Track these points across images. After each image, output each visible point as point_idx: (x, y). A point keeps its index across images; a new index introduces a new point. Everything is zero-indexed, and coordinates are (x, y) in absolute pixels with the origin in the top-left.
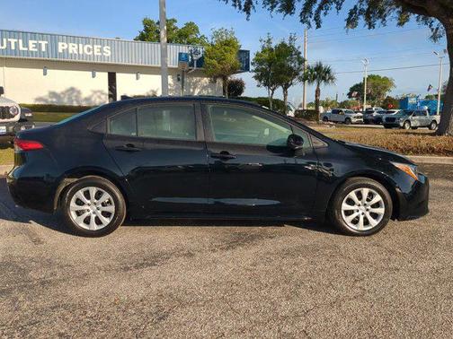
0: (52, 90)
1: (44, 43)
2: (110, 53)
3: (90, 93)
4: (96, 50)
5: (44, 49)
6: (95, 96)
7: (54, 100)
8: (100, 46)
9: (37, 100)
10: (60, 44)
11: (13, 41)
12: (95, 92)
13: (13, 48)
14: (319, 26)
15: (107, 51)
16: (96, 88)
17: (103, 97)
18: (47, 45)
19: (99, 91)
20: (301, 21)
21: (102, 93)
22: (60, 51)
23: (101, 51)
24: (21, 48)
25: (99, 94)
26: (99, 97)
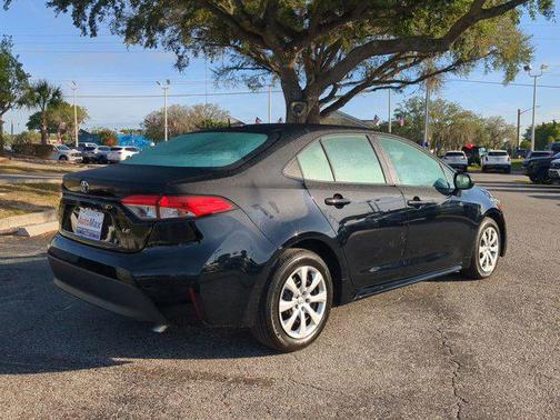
14: (94, 34)
20: (75, 23)
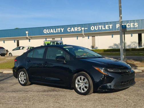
0: (115, 43)
1: (111, 26)
2: (137, 25)
3: (130, 43)
4: (131, 25)
5: (111, 28)
6: (132, 44)
7: (116, 47)
8: (133, 23)
9: (109, 47)
10: (117, 25)
11: (100, 26)
12: (132, 43)
13: (100, 29)
15: (136, 25)
16: (133, 41)
17: (136, 44)
18: (112, 26)
19: (134, 42)
21: (135, 43)
22: (117, 27)
23: (134, 25)
24: (103, 28)
25: (134, 43)
26: (134, 44)
